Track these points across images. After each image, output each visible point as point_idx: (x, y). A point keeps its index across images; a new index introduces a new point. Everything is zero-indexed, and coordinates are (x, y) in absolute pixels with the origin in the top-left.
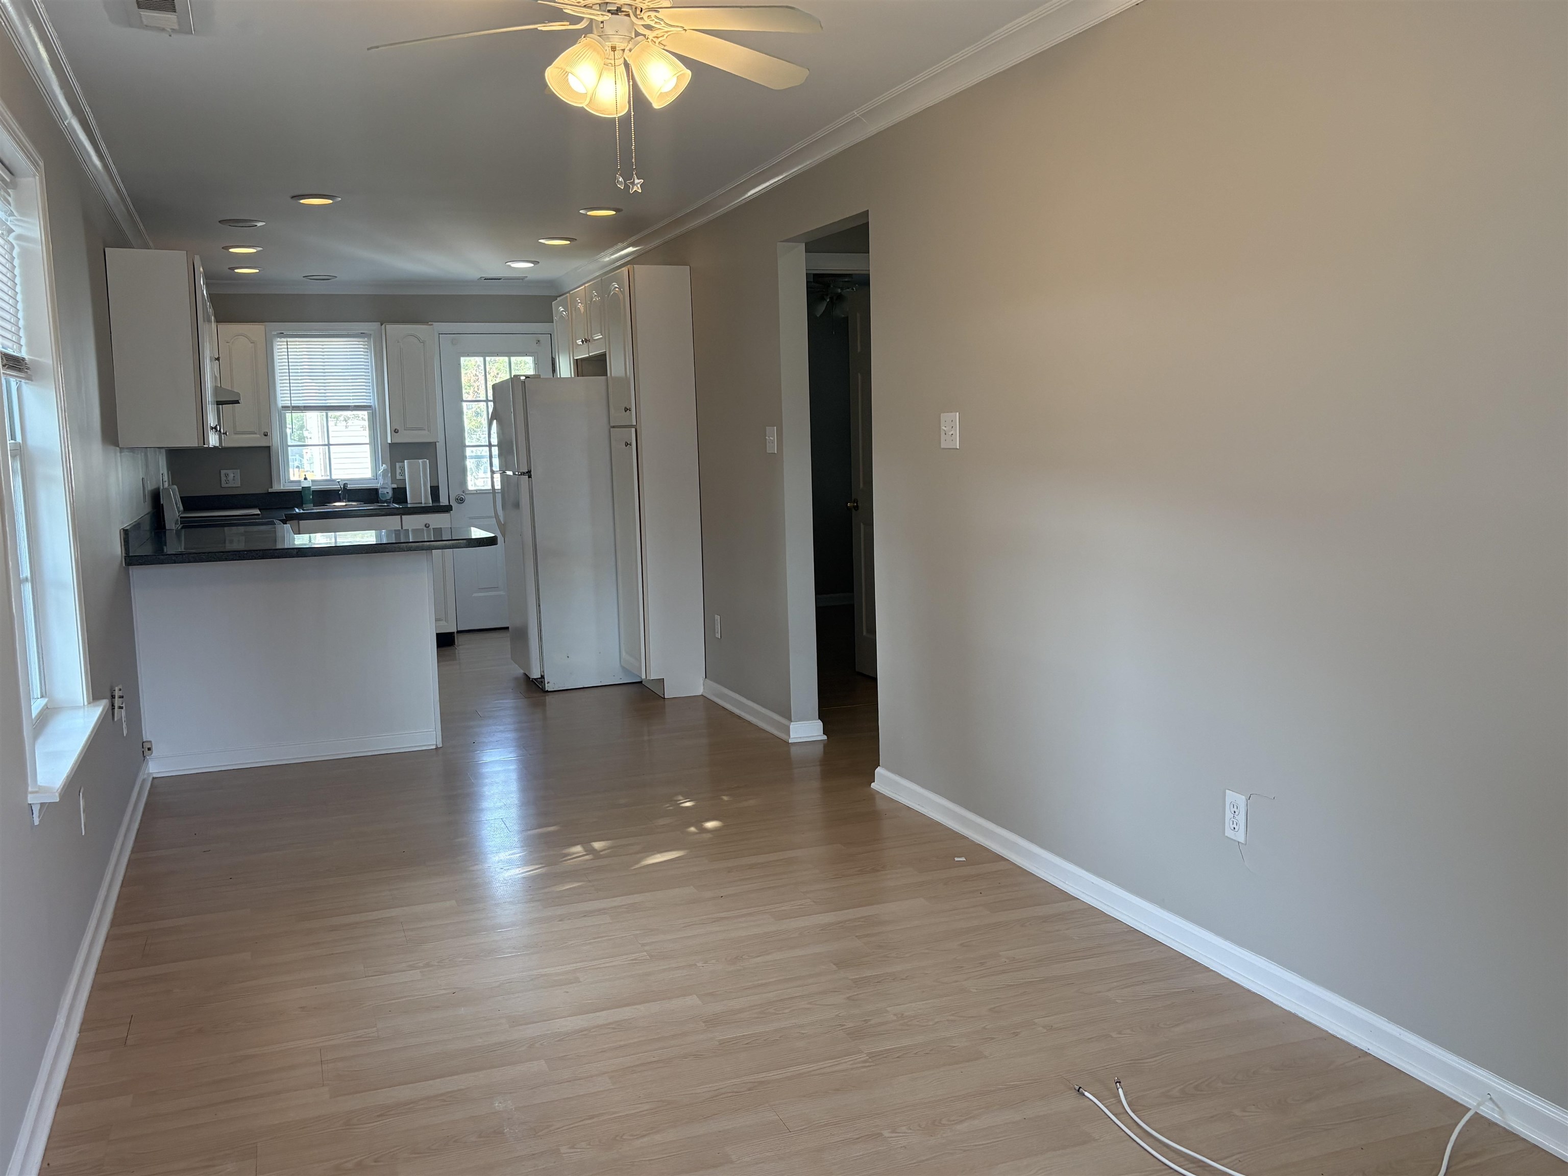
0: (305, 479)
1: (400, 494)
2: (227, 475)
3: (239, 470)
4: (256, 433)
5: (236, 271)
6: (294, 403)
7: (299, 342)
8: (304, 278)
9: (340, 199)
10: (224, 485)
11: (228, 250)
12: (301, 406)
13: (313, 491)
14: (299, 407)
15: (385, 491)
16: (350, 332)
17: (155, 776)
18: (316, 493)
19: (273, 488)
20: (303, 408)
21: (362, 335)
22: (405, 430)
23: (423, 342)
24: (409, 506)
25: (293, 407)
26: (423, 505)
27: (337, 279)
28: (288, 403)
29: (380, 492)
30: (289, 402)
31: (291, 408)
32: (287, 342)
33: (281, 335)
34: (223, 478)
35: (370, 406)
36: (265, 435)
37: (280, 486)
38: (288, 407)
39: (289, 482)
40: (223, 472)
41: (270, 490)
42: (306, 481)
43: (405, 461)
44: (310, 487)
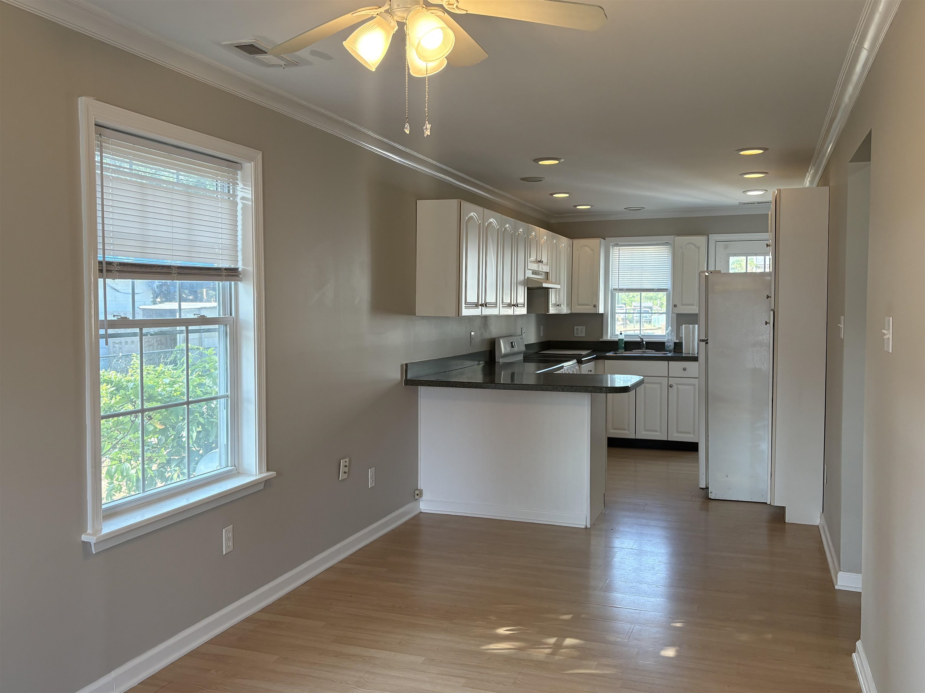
0: (621, 334)
1: (678, 346)
2: (577, 330)
3: (584, 327)
4: (590, 305)
5: (577, 207)
6: (620, 287)
7: (626, 249)
8: (625, 210)
9: (563, 160)
10: (575, 335)
11: (552, 195)
12: (625, 289)
13: (625, 342)
14: (623, 289)
15: (669, 344)
16: (660, 242)
17: (422, 511)
18: (626, 343)
19: (603, 339)
20: (625, 290)
21: (666, 244)
22: (681, 305)
23: (698, 248)
24: (683, 355)
25: (620, 289)
26: (691, 355)
27: (645, 209)
28: (616, 287)
29: (666, 345)
30: (618, 286)
31: (618, 290)
32: (619, 249)
33: (617, 245)
34: (575, 331)
35: (667, 289)
36: (595, 307)
37: (609, 337)
38: (617, 289)
39: (614, 335)
40: (575, 327)
41: (601, 340)
42: (621, 335)
43: (683, 325)
44: (623, 339)
